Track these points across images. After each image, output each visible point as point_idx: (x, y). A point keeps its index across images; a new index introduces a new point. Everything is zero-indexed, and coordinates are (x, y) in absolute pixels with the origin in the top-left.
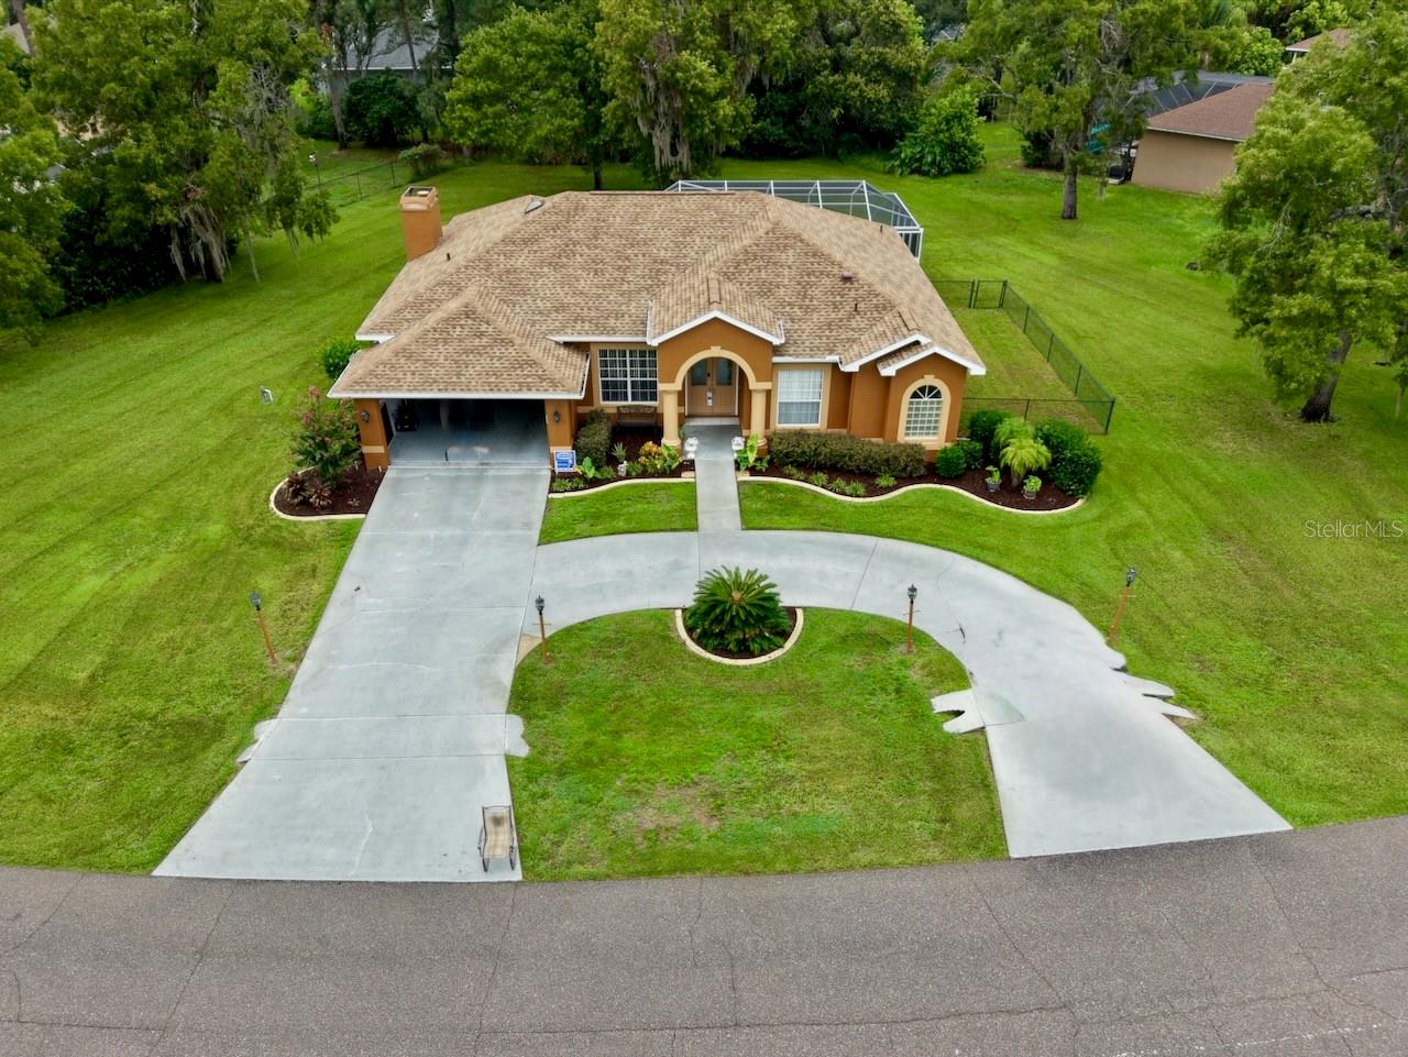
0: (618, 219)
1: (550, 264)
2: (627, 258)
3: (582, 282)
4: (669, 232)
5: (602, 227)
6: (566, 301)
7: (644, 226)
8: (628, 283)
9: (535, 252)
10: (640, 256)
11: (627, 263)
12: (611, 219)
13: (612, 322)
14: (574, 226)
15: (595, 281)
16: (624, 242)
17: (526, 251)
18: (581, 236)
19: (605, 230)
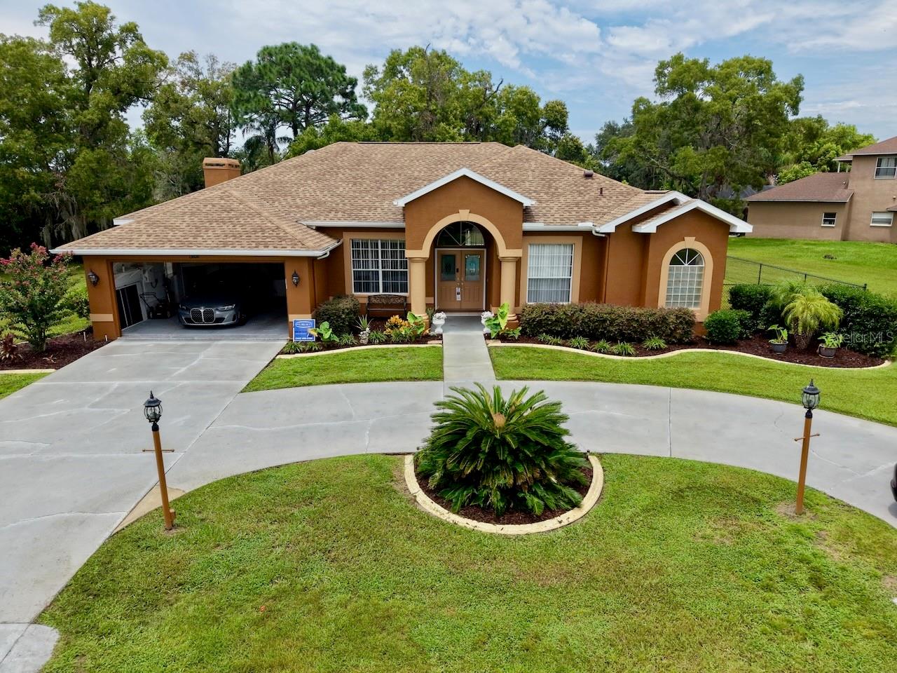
0: (379, 156)
1: (315, 179)
2: (385, 176)
3: (341, 189)
4: (422, 163)
5: (364, 160)
6: (323, 199)
7: (402, 159)
8: (384, 190)
9: (303, 172)
10: (397, 176)
11: (384, 179)
12: (374, 155)
13: (365, 212)
14: (341, 159)
15: (353, 189)
16: (382, 167)
17: (294, 172)
18: (346, 164)
19: (367, 161)
